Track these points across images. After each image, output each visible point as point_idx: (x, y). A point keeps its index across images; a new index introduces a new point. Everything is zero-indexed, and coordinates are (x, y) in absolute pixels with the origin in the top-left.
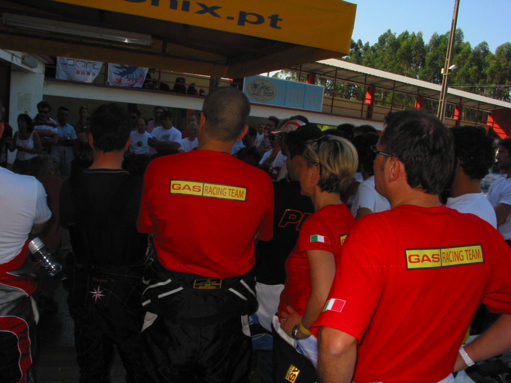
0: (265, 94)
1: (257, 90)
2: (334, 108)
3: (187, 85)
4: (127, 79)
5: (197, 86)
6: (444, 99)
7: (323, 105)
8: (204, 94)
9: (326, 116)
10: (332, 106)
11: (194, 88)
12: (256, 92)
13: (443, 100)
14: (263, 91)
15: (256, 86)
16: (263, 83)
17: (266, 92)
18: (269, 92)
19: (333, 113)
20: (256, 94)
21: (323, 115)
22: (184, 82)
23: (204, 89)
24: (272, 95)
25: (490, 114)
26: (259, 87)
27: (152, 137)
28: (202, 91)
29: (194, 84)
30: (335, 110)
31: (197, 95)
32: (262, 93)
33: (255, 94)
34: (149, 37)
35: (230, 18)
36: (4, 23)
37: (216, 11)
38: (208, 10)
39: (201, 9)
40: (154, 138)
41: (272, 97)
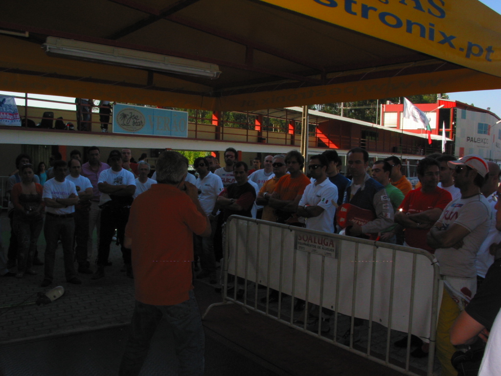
0: (134, 123)
1: (126, 120)
2: (198, 133)
3: (55, 119)
5: (65, 120)
6: (307, 117)
7: (188, 130)
8: (73, 128)
9: (192, 141)
10: (196, 131)
11: (63, 122)
12: (125, 123)
13: (305, 118)
14: (132, 121)
15: (125, 116)
16: (131, 113)
17: (135, 122)
18: (138, 121)
19: (198, 137)
20: (126, 124)
21: (190, 141)
22: (52, 117)
23: (73, 123)
24: (140, 124)
25: (317, 127)
26: (128, 117)
27: (102, 182)
28: (71, 125)
29: (61, 118)
30: (199, 135)
31: (66, 129)
32: (131, 123)
33: (125, 125)
34: (216, 67)
35: (461, 49)
36: (48, 50)
37: (452, 41)
38: (447, 40)
39: (443, 38)
40: (105, 182)
41: (141, 126)
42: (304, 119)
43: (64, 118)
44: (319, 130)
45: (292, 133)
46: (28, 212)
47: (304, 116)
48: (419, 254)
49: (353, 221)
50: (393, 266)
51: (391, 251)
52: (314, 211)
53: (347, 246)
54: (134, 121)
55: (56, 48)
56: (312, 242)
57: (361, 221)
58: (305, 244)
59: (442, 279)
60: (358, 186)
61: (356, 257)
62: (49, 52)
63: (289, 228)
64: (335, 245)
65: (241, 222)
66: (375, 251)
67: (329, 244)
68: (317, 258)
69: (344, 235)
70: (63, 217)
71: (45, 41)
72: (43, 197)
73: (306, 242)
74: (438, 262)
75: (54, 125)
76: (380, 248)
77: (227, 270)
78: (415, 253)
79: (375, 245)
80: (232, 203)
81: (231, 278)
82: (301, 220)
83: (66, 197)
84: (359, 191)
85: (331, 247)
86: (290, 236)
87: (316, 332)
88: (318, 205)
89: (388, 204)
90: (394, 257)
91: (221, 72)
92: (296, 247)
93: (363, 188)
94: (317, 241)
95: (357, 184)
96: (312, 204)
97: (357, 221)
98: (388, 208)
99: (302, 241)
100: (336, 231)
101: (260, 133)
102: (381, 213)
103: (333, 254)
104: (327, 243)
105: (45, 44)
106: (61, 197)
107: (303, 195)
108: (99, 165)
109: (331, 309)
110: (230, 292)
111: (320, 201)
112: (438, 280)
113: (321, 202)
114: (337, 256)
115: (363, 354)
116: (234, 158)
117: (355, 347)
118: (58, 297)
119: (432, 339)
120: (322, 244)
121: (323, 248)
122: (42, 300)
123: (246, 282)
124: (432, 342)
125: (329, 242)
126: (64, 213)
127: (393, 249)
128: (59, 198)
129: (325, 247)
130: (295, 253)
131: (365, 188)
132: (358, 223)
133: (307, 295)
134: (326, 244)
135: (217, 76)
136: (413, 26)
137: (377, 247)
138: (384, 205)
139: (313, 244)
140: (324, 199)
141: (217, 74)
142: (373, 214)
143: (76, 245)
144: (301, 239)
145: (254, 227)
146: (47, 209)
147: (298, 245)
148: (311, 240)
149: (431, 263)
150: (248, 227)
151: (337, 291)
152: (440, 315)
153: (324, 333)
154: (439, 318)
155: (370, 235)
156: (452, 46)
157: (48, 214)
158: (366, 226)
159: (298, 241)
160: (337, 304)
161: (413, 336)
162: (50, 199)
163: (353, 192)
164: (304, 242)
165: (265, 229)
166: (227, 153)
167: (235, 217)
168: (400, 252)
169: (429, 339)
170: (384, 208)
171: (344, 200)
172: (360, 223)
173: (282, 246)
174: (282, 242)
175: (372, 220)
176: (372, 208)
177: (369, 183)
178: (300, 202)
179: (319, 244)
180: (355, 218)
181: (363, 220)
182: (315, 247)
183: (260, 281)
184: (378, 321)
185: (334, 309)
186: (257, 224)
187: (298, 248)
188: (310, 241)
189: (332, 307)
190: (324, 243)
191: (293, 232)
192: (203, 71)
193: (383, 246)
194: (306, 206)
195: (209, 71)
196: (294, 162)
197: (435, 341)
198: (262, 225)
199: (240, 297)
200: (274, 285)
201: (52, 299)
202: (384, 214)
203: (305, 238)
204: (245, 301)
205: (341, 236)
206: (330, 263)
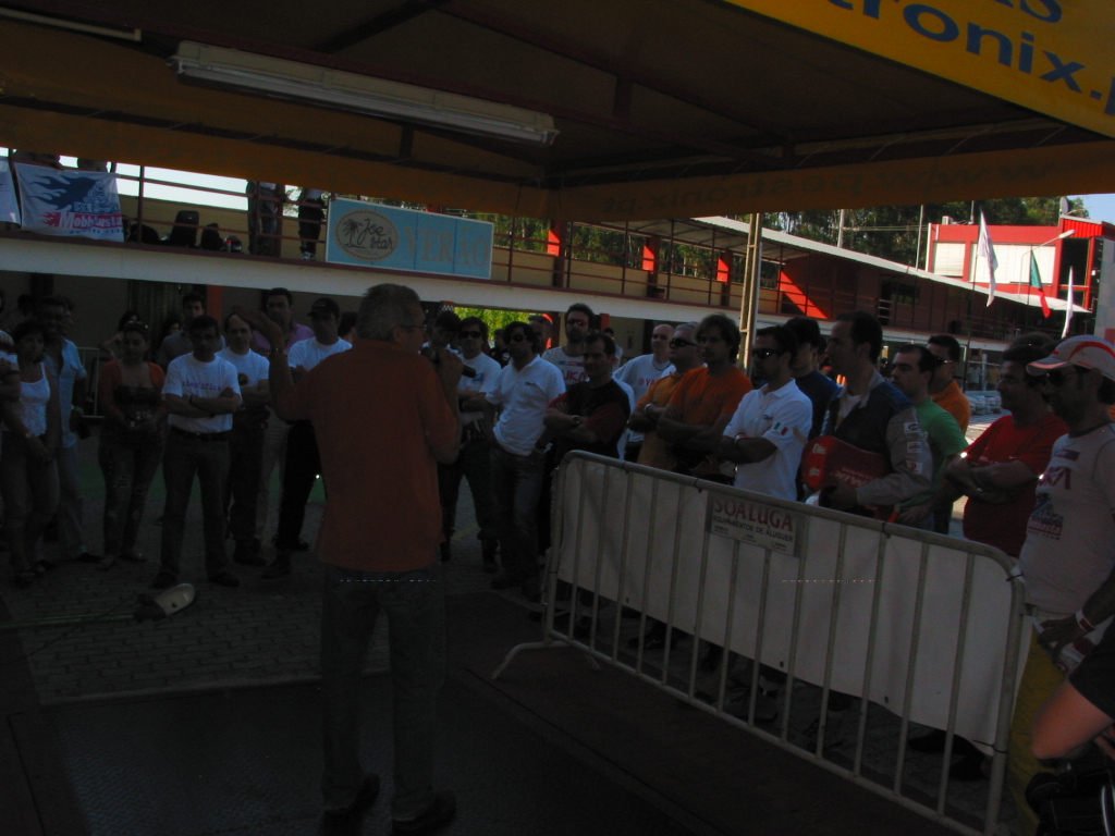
0: (374, 243)
1: (357, 235)
2: (513, 269)
3: (202, 227)
4: (72, 215)
5: (224, 230)
6: (758, 244)
7: (493, 263)
8: (239, 248)
9: (501, 287)
10: (510, 265)
11: (218, 235)
12: (354, 241)
13: (755, 246)
14: (369, 237)
15: (353, 226)
16: (369, 220)
17: (376, 239)
18: (382, 238)
19: (513, 279)
20: (355, 243)
21: (495, 287)
22: (196, 221)
23: (240, 237)
24: (388, 245)
25: (782, 268)
26: (361, 229)
27: (294, 366)
28: (236, 242)
29: (215, 225)
30: (517, 275)
31: (225, 250)
32: (367, 243)
33: (353, 246)
34: (549, 120)
35: (1096, 95)
36: (181, 71)
37: (1076, 76)
38: (1062, 73)
39: (1050, 68)
40: (300, 368)
41: (389, 250)
42: (752, 250)
43: (220, 226)
44: (786, 274)
45: (725, 280)
46: (133, 424)
47: (752, 243)
48: (981, 555)
49: (839, 475)
50: (922, 579)
51: (918, 545)
52: (756, 450)
53: (822, 531)
54: (373, 239)
55: (197, 66)
56: (744, 517)
57: (857, 477)
58: (728, 521)
59: (1030, 614)
60: (855, 399)
61: (839, 556)
62: (183, 74)
63: (695, 485)
64: (794, 527)
65: (591, 466)
66: (882, 545)
67: (781, 523)
68: (753, 555)
69: (817, 506)
70: (207, 438)
71: (174, 51)
72: (163, 392)
73: (732, 518)
74: (1022, 574)
75: (198, 241)
76: (893, 537)
77: (556, 572)
78: (971, 552)
79: (883, 531)
80: (575, 426)
81: (564, 589)
82: (726, 469)
83: (215, 394)
84: (856, 411)
85: (785, 531)
86: (698, 503)
87: (745, 719)
88: (764, 436)
89: (919, 443)
90: (924, 559)
91: (557, 132)
92: (708, 528)
93: (864, 403)
94: (755, 516)
95: (852, 394)
96: (751, 434)
97: (848, 477)
98: (919, 451)
99: (723, 515)
100: (802, 496)
101: (652, 277)
102: (903, 463)
103: (790, 546)
104: (778, 521)
105: (174, 57)
106: (201, 394)
107: (736, 415)
108: (292, 328)
109: (777, 667)
110: (561, 623)
111: (769, 428)
112: (1021, 616)
113: (772, 429)
114: (798, 551)
115: (845, 773)
116: (587, 327)
117: (827, 755)
118: (180, 606)
119: (1002, 747)
120: (766, 522)
121: (767, 533)
122: (147, 611)
123: (596, 601)
124: (1000, 755)
125: (781, 519)
126: (205, 431)
127: (924, 542)
128: (196, 396)
129: (773, 530)
130: (706, 540)
131: (868, 402)
132: (849, 481)
133: (728, 635)
134: (775, 522)
135: (548, 140)
136: (984, 38)
137: (888, 536)
138: (909, 444)
139: (747, 522)
140: (778, 425)
141: (550, 135)
142: (884, 461)
143: (232, 502)
144: (719, 511)
145: (619, 479)
146: (172, 419)
147: (714, 524)
148: (743, 512)
149: (1006, 577)
150: (607, 477)
151: (795, 629)
152: (1020, 692)
153: (759, 722)
154: (1018, 700)
155: (875, 509)
156: (1073, 86)
157: (175, 430)
158: (867, 488)
159: (715, 514)
160: (792, 658)
161: (957, 739)
162: (178, 396)
163: (844, 412)
164: (726, 516)
165: (643, 485)
166: (571, 316)
167: (580, 456)
168: (940, 548)
169: (993, 746)
170: (909, 451)
171: (824, 428)
172: (854, 481)
173: (679, 525)
174: (679, 516)
175: (883, 475)
176: (884, 450)
177: (879, 393)
178: (728, 428)
179: (760, 522)
180: (844, 469)
181: (860, 475)
182: (751, 528)
183: (627, 600)
184: (881, 702)
185: (785, 670)
186: (627, 472)
187: (713, 529)
188: (740, 515)
189: (782, 664)
190: (771, 521)
191: (705, 493)
192: (518, 127)
193: (900, 534)
194: (738, 437)
195: (532, 128)
196: (713, 340)
197: (1006, 752)
198: (637, 476)
199: (582, 633)
200: (657, 609)
201: (169, 610)
202: (909, 463)
203: (730, 510)
204: (592, 642)
205: (808, 506)
206: (783, 568)
